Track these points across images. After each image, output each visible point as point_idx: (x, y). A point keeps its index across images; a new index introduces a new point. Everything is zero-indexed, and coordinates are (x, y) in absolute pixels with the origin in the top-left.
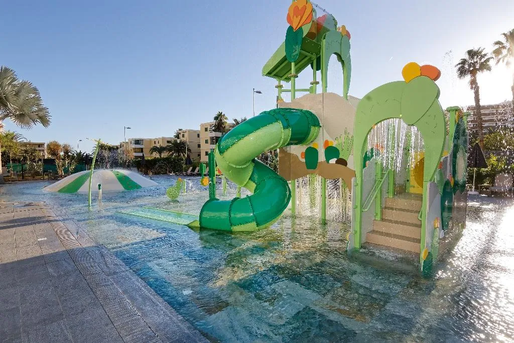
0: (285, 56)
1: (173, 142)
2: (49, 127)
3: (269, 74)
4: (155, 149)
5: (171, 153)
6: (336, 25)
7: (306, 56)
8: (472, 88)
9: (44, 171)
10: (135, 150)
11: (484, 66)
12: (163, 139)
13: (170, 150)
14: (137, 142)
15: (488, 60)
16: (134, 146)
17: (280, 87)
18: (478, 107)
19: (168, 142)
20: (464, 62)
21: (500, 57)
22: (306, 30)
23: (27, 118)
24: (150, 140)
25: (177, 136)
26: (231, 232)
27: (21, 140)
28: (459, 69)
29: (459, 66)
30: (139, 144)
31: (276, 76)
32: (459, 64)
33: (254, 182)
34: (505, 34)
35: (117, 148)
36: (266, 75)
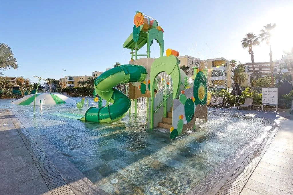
0: (133, 39)
1: (91, 79)
2: (17, 69)
3: (127, 47)
4: (80, 82)
5: (89, 85)
6: (158, 25)
7: (144, 39)
8: (249, 53)
9: (13, 94)
10: (69, 83)
11: (256, 42)
12: (86, 76)
13: (89, 83)
14: (70, 78)
15: (257, 39)
16: (68, 80)
17: (132, 53)
18: (253, 63)
19: (88, 78)
20: (245, 40)
21: (263, 38)
22: (141, 27)
23: (4, 64)
24: (78, 77)
25: (94, 75)
26: (99, 123)
27: (2, 75)
28: (243, 43)
29: (243, 42)
30: (71, 79)
31: (131, 48)
32: (243, 40)
33: (114, 99)
34: (265, 26)
35: (59, 81)
36: (125, 47)
